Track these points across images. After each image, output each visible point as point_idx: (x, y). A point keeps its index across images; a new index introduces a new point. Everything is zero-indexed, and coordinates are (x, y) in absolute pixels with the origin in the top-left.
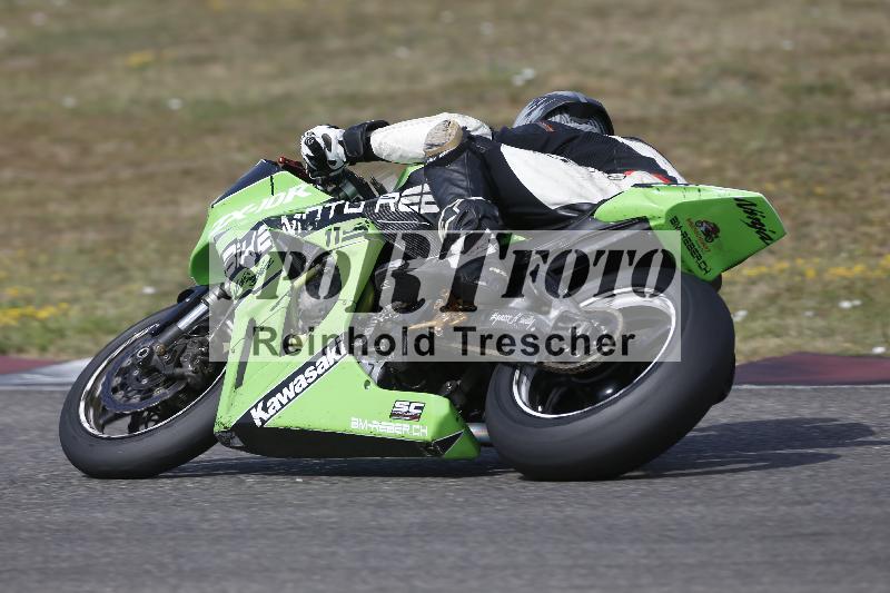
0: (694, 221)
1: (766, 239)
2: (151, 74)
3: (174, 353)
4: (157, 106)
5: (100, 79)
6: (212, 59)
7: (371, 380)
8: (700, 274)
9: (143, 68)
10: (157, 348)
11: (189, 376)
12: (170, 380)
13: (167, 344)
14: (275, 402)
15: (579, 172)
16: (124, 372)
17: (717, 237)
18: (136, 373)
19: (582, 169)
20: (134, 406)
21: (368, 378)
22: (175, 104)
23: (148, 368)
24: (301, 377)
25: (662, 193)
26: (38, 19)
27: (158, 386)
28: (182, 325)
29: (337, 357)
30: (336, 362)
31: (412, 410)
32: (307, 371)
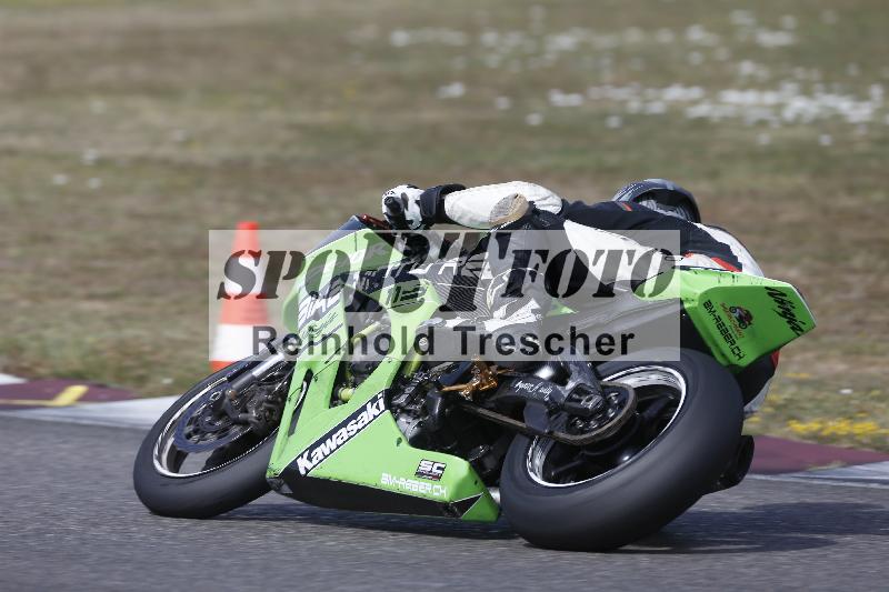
0: (728, 306)
1: (797, 329)
3: (243, 398)
7: (403, 438)
8: (734, 359)
10: (229, 392)
11: (253, 422)
13: (239, 390)
14: (319, 452)
17: (750, 324)
21: (401, 436)
23: (219, 410)
24: (343, 430)
25: (698, 276)
28: (257, 372)
29: (377, 412)
30: (375, 417)
31: (435, 470)
32: (349, 425)
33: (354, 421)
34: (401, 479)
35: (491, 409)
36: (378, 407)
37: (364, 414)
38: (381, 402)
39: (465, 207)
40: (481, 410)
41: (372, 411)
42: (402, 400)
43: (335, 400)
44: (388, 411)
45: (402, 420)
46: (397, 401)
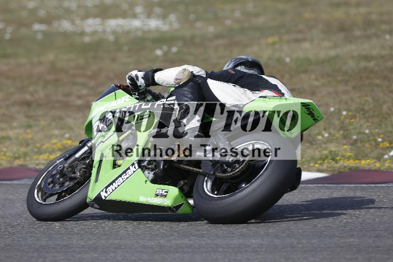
1: (316, 120)
2: (277, 46)
3: (73, 168)
4: (280, 60)
5: (255, 49)
6: (304, 40)
7: (148, 180)
9: (274, 44)
10: (66, 165)
11: (78, 178)
12: (71, 179)
13: (70, 164)
14: (110, 189)
15: (240, 91)
16: (53, 176)
18: (58, 176)
19: (242, 89)
20: (57, 190)
21: (147, 179)
22: (288, 60)
23: (62, 174)
24: (120, 178)
26: (228, 22)
27: (66, 181)
28: (78, 155)
29: (135, 170)
30: (134, 172)
31: (163, 193)
32: (123, 176)
33: (125, 174)
34: (149, 198)
36: (135, 167)
37: (129, 171)
38: (136, 165)
39: (164, 79)
40: (181, 166)
41: (132, 169)
42: (145, 163)
43: (115, 165)
44: (140, 169)
45: (146, 172)
46: (143, 164)
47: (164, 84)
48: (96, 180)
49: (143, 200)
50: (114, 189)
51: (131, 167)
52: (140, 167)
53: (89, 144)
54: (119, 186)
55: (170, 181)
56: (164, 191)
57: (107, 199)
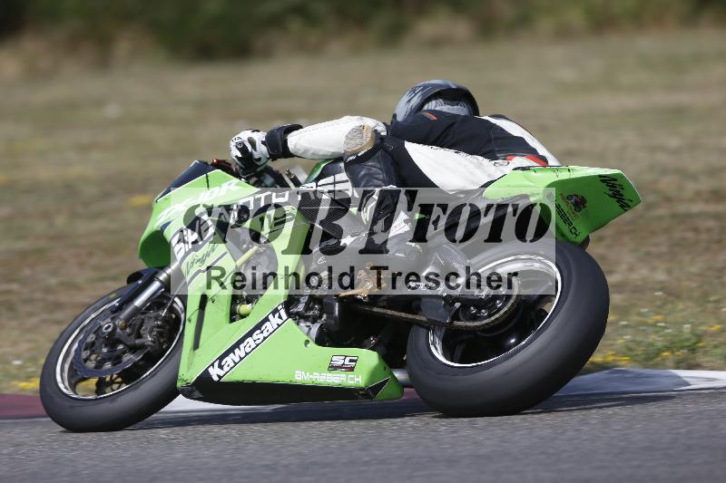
0: (565, 195)
1: (625, 206)
3: (134, 326)
7: (310, 339)
8: (572, 237)
10: (119, 322)
11: (149, 345)
12: (133, 349)
13: (127, 320)
14: (229, 360)
15: (471, 162)
17: (584, 207)
21: (307, 338)
24: (249, 339)
25: (539, 174)
27: (125, 353)
28: (138, 303)
29: (280, 322)
30: (279, 326)
31: (347, 362)
32: (255, 334)
33: (259, 331)
34: (315, 374)
35: (384, 307)
36: (280, 317)
37: (267, 324)
38: (283, 313)
40: (375, 309)
41: (275, 321)
42: (301, 308)
43: (234, 316)
44: (290, 319)
45: (302, 324)
46: (295, 310)
47: (308, 155)
48: (196, 346)
49: (302, 377)
50: (237, 360)
51: (271, 317)
52: (289, 315)
53: (163, 277)
54: (247, 354)
55: (353, 338)
56: (348, 359)
57: (223, 380)
